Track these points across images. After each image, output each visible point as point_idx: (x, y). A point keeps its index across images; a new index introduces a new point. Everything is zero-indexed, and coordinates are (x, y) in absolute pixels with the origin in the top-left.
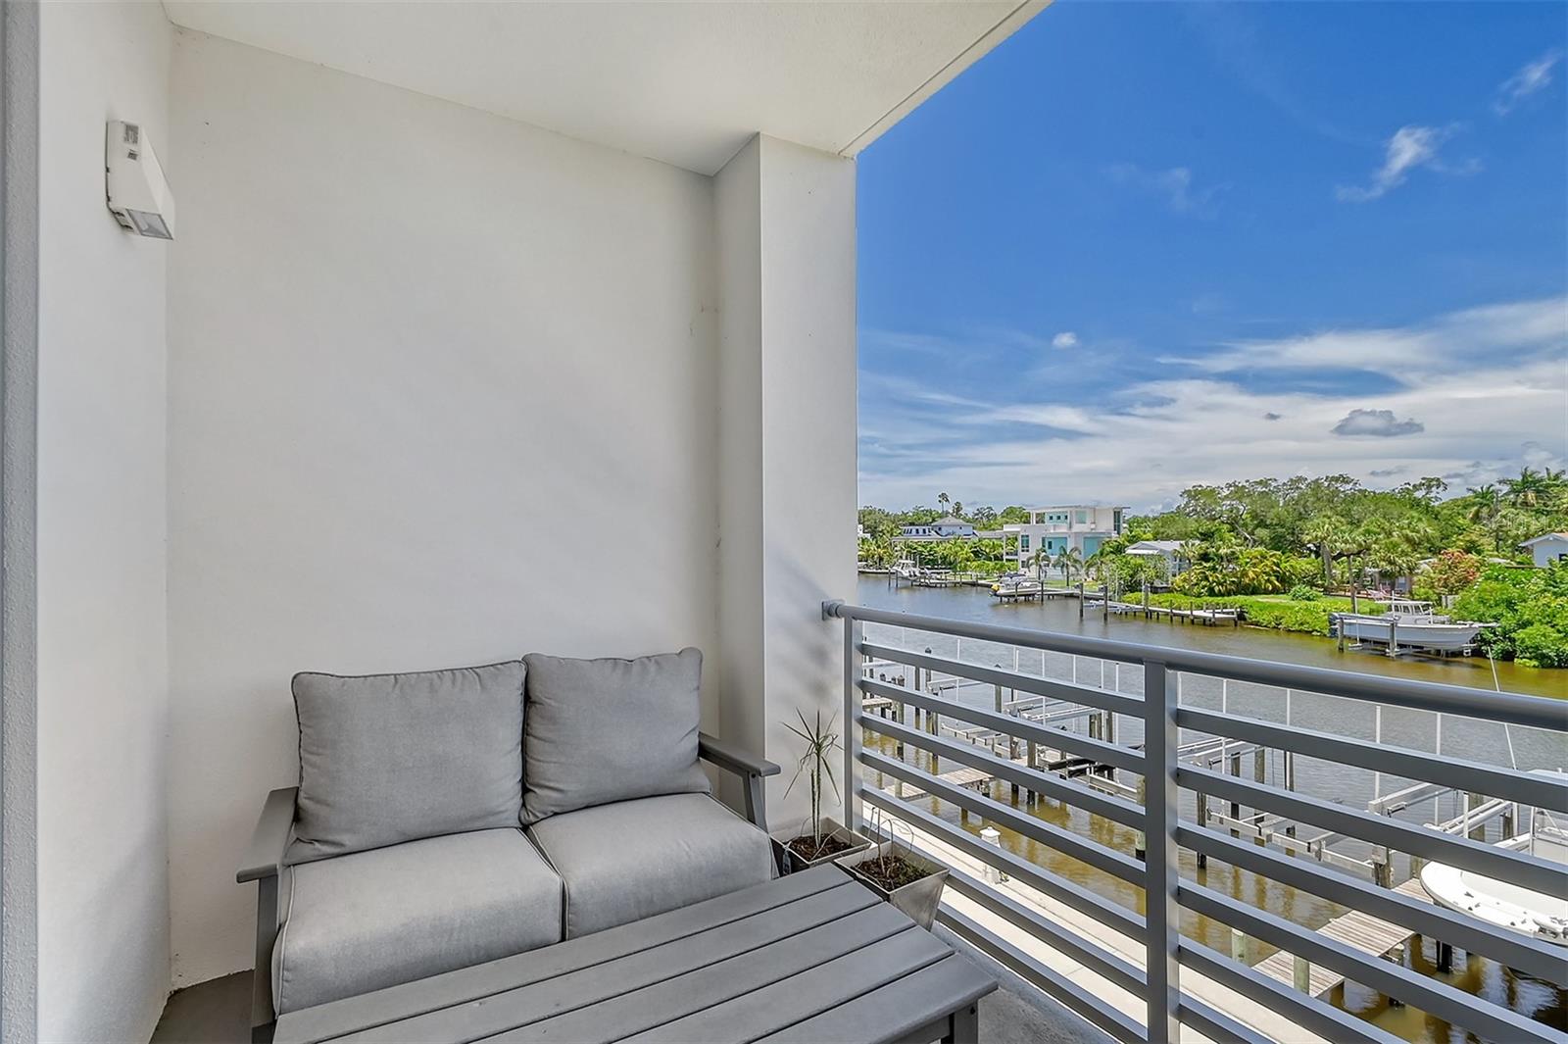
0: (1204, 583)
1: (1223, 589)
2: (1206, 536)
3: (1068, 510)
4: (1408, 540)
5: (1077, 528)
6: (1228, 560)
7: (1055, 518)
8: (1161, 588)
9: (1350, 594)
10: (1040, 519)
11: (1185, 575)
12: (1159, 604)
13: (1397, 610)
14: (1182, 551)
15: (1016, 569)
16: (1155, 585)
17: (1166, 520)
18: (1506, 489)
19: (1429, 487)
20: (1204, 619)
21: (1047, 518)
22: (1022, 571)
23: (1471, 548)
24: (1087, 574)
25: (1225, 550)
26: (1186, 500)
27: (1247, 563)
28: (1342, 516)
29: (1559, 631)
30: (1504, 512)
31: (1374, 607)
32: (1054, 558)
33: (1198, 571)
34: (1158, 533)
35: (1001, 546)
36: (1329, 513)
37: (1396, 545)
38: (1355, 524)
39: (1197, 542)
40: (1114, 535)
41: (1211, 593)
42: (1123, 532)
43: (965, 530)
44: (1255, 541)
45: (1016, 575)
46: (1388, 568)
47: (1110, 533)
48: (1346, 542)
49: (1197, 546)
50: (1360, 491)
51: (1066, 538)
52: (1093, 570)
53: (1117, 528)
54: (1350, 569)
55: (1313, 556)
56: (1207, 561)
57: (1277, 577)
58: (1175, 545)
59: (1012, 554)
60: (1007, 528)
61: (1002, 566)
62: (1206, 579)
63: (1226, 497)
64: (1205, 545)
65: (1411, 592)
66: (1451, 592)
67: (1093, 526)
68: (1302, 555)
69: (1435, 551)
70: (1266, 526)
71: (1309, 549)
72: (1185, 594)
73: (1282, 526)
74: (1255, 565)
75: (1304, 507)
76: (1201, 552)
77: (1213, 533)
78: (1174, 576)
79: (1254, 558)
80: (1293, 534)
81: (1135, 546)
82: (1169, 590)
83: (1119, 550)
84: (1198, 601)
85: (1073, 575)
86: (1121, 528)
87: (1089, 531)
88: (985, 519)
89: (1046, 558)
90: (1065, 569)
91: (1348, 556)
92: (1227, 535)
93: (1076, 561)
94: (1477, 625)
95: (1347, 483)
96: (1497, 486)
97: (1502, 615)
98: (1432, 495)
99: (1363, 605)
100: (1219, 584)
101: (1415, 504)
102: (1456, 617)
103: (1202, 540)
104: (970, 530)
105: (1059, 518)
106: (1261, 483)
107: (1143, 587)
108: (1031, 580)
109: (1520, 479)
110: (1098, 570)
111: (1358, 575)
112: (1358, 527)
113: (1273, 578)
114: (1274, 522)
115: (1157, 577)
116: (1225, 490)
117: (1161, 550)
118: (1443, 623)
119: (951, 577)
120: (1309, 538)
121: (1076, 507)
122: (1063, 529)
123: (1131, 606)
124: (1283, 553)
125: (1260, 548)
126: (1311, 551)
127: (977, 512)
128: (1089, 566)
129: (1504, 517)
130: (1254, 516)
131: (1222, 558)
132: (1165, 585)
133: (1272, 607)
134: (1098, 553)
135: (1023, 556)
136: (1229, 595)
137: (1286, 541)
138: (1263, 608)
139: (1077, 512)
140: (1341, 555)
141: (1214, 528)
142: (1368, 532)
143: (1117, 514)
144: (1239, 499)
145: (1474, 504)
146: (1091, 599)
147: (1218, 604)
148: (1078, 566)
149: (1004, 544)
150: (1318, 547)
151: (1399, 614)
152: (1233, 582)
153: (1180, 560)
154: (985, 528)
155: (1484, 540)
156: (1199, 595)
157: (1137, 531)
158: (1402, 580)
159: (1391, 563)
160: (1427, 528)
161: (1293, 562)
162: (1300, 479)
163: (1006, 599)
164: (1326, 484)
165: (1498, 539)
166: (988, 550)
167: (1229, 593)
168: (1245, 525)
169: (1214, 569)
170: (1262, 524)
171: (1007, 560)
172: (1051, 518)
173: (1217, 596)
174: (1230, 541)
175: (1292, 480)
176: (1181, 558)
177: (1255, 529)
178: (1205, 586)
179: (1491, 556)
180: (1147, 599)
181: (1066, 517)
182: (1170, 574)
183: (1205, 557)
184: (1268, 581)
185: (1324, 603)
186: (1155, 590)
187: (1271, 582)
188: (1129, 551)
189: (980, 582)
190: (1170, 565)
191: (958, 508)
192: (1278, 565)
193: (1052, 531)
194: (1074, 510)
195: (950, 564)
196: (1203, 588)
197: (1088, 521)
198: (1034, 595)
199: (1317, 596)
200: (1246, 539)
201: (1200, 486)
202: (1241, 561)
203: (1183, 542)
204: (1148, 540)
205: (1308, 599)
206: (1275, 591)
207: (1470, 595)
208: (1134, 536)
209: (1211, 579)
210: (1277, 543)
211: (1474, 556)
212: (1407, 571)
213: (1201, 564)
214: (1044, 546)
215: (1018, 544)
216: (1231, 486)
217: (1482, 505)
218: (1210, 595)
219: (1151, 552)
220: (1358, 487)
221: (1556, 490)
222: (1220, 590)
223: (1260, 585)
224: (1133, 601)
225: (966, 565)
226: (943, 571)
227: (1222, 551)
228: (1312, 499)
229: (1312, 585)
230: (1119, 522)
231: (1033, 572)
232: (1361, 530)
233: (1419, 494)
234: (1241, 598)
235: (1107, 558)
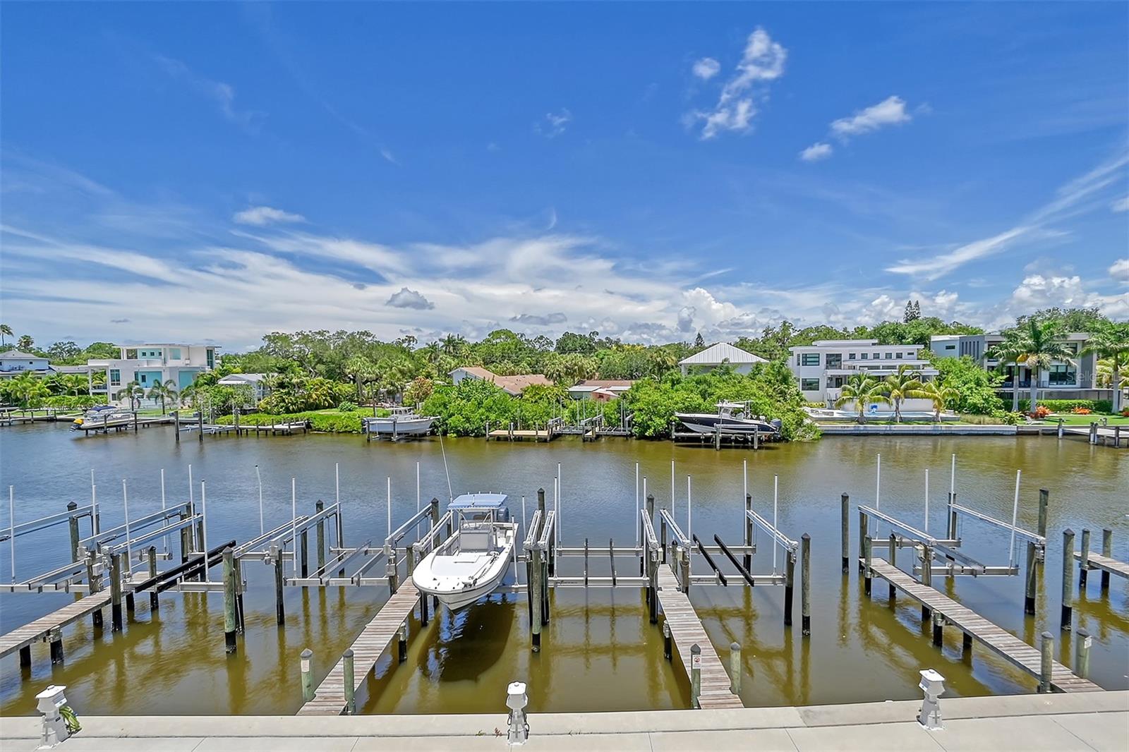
0: (282, 404)
1: (295, 408)
2: (282, 370)
3: (162, 347)
4: (401, 371)
5: (172, 363)
6: (299, 387)
7: (148, 354)
8: (249, 410)
9: (372, 405)
10: (132, 355)
11: (267, 399)
12: (247, 422)
13: (396, 413)
14: (264, 381)
15: (106, 402)
16: (244, 408)
17: (251, 357)
18: (441, 344)
19: (410, 341)
20: (283, 431)
21: (139, 354)
22: (112, 403)
23: (429, 376)
24: (183, 403)
25: (296, 380)
26: (267, 343)
27: (311, 388)
28: (367, 357)
29: (464, 418)
30: (441, 356)
31: (385, 412)
32: (147, 391)
33: (277, 396)
34: (245, 368)
35: (87, 380)
36: (360, 355)
37: (395, 375)
38: (374, 362)
39: (276, 374)
40: (208, 369)
41: (288, 411)
42: (215, 366)
43: (36, 366)
44: (316, 373)
45: (106, 407)
46: (391, 388)
47: (204, 368)
48: (369, 373)
49: (275, 377)
50: (376, 341)
51: (161, 372)
52: (188, 399)
53: (210, 364)
54: (372, 390)
55: (352, 382)
56: (284, 388)
57: (331, 397)
58: (258, 377)
59: (99, 388)
60: (91, 363)
61: (87, 400)
62: (284, 401)
63: (297, 342)
64: (281, 376)
65: (402, 402)
66: (421, 400)
67: (188, 362)
68: (345, 382)
69: (413, 378)
70: (323, 363)
71: (349, 378)
72: (268, 414)
73: (333, 363)
74: (316, 390)
75: (346, 350)
76: (279, 381)
77: (287, 368)
78: (259, 400)
79: (314, 384)
80: (340, 368)
81: (225, 378)
82: (256, 411)
83: (212, 381)
84: (279, 417)
85: (169, 404)
86: (214, 364)
87: (184, 365)
88: (67, 353)
89: (140, 390)
90: (159, 400)
91: (371, 382)
92: (297, 369)
93: (169, 392)
94: (432, 418)
95: (369, 336)
96: (438, 342)
97: (442, 411)
98: (411, 346)
99: (380, 412)
100: (292, 405)
101: (403, 350)
102: (423, 414)
103: (280, 373)
104: (45, 365)
105: (152, 354)
106: (319, 333)
107: (233, 411)
108: (122, 411)
109: (447, 339)
110: (193, 399)
111: (376, 393)
112: (376, 364)
113: (328, 398)
114: (328, 360)
115: (246, 402)
116: (295, 336)
117: (248, 381)
118: (418, 418)
119: (17, 414)
120: (349, 371)
121: (170, 345)
122: (157, 364)
123: (224, 426)
124: (334, 381)
125: (319, 378)
126: (351, 379)
127: (53, 346)
128: (184, 396)
129: (441, 359)
130: (316, 356)
131: (294, 386)
132: (252, 408)
133: (328, 417)
134: (192, 383)
135: (113, 390)
136: (300, 411)
137: (335, 373)
138: (322, 418)
139: (170, 349)
140: (367, 381)
141: (288, 364)
142: (381, 367)
143: (210, 353)
144: (306, 344)
145: (429, 352)
146: (187, 424)
147: (292, 419)
148: (174, 396)
149: (89, 378)
150: (355, 377)
151: (397, 415)
152: (303, 402)
153: (264, 388)
154: (66, 363)
155: (434, 371)
156: (279, 413)
157: (228, 366)
158: (398, 395)
159: (392, 385)
160: (409, 365)
161: (340, 387)
162: (343, 332)
163: (94, 432)
164: (358, 336)
165: (439, 371)
166: (70, 385)
167: (300, 410)
168: (310, 362)
169: (289, 394)
170: (320, 362)
171: (93, 393)
172: (144, 354)
173: (292, 413)
174: (299, 373)
175: (338, 332)
176: (263, 386)
177: (316, 364)
178: (283, 406)
179: (436, 380)
180: (237, 420)
181: (160, 354)
182: (256, 400)
183: (282, 385)
184: (325, 400)
185: (359, 412)
186: (244, 412)
187: (327, 401)
188: (221, 382)
189: (58, 417)
190: (256, 392)
191: (27, 342)
192: (331, 389)
193: (146, 366)
194: (168, 348)
195: (17, 400)
196: (281, 408)
197: (183, 357)
198: (126, 425)
199: (355, 408)
200: (310, 372)
201: (278, 333)
202: (308, 387)
203: (265, 375)
204: (237, 373)
205: (350, 410)
206: (330, 406)
207: (428, 401)
208: (226, 370)
209: (287, 401)
210: (330, 375)
211: (429, 381)
212: (400, 390)
213: (279, 391)
214: (136, 379)
215: (108, 378)
216: (299, 334)
217: (432, 352)
218: (287, 413)
219: (239, 382)
220: (375, 339)
221: (460, 345)
222: (293, 409)
223: (320, 403)
224: (225, 423)
225: (39, 402)
226: (6, 409)
227: (294, 381)
228: (350, 346)
229: (352, 401)
230: (212, 358)
231: (126, 403)
232: (377, 366)
233: (405, 345)
234: (308, 413)
235: (202, 388)
